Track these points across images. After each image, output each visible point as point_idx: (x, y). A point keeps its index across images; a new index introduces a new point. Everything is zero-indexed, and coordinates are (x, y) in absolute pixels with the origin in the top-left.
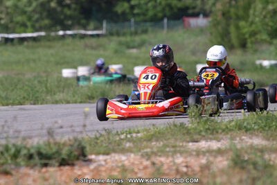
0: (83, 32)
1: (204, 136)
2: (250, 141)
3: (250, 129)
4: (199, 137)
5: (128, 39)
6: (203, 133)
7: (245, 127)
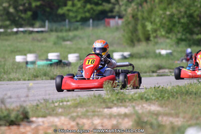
0: (31, 29)
1: (115, 104)
2: (149, 108)
3: (149, 99)
4: (112, 105)
5: (64, 34)
6: (115, 102)
7: (146, 98)
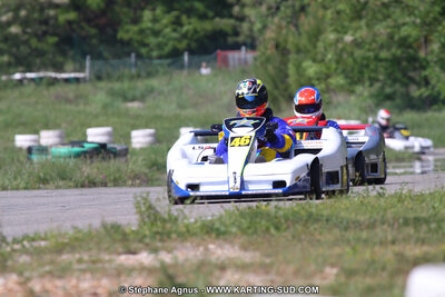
0: (53, 75)
1: (147, 245)
2: (219, 252)
3: (224, 233)
5: (126, 84)
6: (147, 240)
7: (217, 229)
